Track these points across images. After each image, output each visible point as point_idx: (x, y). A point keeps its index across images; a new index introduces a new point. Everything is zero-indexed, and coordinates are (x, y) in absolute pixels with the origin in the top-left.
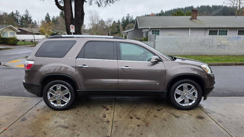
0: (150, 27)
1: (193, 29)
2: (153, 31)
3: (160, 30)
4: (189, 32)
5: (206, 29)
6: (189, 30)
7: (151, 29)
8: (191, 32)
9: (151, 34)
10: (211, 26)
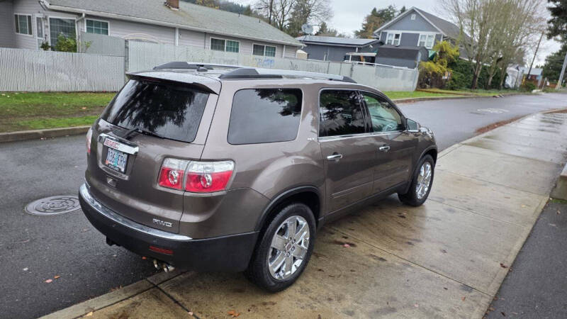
0: (84, 11)
1: (182, 31)
2: (89, 23)
3: (108, 22)
4: (175, 38)
5: (206, 34)
6: (175, 32)
7: (87, 16)
8: (179, 37)
9: (86, 31)
10: (218, 31)
